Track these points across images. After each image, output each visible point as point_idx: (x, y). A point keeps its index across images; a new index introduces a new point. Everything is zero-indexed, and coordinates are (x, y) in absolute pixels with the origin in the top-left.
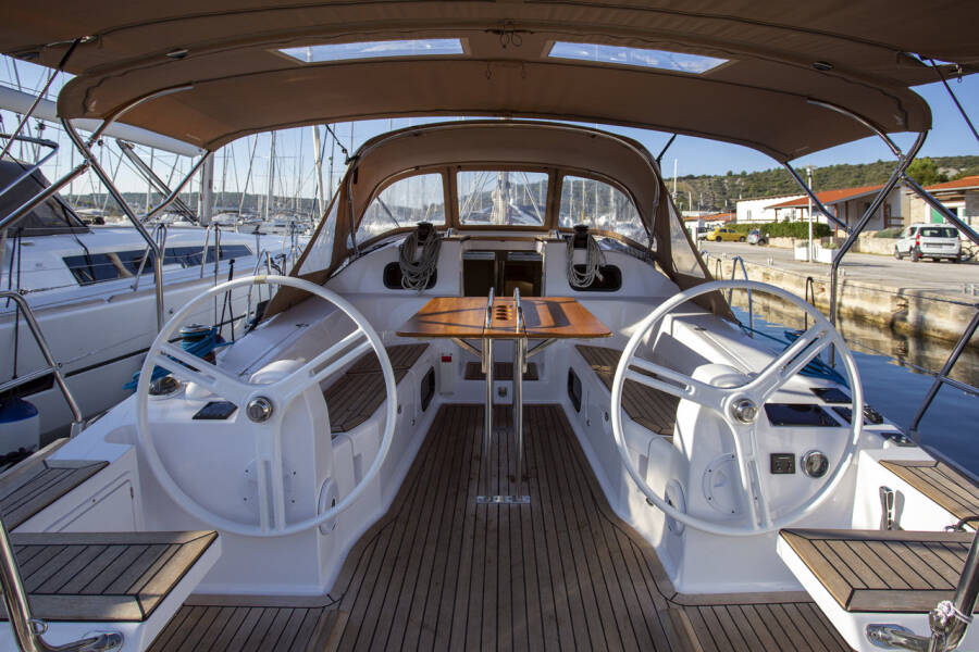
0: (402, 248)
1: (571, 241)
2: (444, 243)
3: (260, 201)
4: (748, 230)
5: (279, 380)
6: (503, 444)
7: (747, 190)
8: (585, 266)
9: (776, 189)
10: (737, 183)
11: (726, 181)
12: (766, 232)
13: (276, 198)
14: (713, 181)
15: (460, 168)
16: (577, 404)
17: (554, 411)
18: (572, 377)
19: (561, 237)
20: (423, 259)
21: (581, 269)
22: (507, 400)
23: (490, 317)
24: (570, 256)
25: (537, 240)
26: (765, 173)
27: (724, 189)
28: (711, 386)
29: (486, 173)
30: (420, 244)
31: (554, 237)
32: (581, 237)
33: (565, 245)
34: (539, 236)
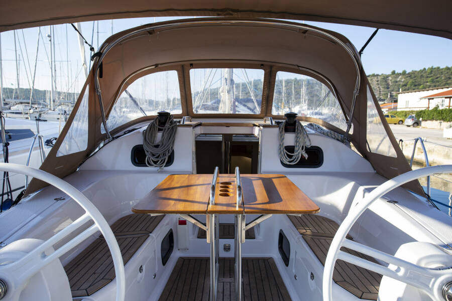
0: (145, 133)
1: (282, 126)
2: (179, 129)
3: (48, 96)
4: (406, 116)
5: (18, 259)
6: (227, 292)
7: (405, 85)
8: (293, 147)
9: (428, 84)
10: (398, 80)
11: (390, 78)
12: (419, 117)
13: (59, 93)
14: (379, 78)
15: (192, 66)
16: (286, 260)
17: (267, 263)
18: (282, 237)
19: (274, 122)
20: (162, 141)
21: (290, 149)
22: (230, 255)
23: (213, 195)
24: (281, 139)
25: (255, 125)
26: (421, 71)
27: (388, 84)
28: (417, 267)
29: (214, 70)
30: (160, 130)
31: (268, 123)
32: (291, 123)
33: (277, 129)
34: (257, 122)
